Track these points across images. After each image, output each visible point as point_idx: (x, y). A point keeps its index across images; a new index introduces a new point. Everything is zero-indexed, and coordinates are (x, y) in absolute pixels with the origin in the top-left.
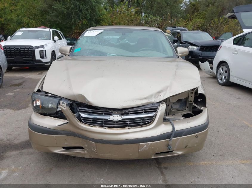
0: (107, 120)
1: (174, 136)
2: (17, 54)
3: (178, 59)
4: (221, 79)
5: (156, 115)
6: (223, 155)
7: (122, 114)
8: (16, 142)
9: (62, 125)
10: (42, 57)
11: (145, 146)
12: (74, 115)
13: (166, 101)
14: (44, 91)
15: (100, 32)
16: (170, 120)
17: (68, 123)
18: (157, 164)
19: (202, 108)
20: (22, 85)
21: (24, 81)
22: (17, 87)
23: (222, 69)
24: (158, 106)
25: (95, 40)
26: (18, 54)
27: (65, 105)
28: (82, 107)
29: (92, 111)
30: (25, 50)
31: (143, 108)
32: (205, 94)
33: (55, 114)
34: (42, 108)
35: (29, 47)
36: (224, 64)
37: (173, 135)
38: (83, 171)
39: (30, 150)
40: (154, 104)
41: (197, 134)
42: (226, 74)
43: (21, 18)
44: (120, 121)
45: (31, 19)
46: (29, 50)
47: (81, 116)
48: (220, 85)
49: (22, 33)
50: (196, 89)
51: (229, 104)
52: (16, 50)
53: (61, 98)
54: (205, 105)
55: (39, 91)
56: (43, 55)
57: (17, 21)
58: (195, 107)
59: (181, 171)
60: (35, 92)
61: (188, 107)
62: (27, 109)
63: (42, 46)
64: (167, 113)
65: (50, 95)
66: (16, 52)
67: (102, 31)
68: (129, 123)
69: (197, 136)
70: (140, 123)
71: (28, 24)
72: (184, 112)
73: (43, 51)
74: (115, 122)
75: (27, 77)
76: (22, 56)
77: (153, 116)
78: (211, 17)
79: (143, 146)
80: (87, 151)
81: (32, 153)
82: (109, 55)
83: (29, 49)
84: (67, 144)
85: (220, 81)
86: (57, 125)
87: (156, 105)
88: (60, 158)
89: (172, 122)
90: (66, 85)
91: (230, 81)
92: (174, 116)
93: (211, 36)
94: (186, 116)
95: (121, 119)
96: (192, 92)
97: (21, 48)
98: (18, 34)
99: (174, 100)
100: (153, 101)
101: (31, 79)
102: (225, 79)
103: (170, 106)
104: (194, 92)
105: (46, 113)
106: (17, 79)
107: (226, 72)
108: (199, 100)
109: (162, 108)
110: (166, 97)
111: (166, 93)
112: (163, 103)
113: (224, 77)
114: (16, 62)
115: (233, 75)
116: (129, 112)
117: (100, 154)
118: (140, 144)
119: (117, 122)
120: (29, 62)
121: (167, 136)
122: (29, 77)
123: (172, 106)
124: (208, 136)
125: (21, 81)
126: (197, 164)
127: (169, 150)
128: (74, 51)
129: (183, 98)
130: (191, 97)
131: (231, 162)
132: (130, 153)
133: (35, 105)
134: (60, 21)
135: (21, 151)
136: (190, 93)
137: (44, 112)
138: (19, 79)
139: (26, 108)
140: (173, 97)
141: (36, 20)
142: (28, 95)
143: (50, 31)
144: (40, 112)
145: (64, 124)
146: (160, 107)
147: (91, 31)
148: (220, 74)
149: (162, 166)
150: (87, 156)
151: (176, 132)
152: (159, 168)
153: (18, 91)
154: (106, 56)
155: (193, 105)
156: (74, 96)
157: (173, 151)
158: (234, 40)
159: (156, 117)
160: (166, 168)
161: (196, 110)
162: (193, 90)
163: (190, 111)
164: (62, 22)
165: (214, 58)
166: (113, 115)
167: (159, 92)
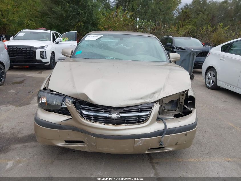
0: (106, 117)
1: (166, 134)
2: (18, 54)
3: (170, 64)
4: (209, 83)
5: (151, 114)
6: (209, 153)
7: (120, 112)
8: (20, 136)
9: (66, 120)
10: (42, 58)
11: (140, 142)
12: (78, 112)
13: (160, 101)
14: (50, 90)
15: (99, 36)
16: (163, 119)
17: (71, 118)
18: (149, 160)
19: (192, 109)
20: (23, 83)
21: (25, 80)
22: (18, 85)
23: (210, 74)
24: (152, 106)
25: (95, 44)
26: (20, 54)
27: (70, 102)
28: (83, 105)
29: (93, 109)
30: (26, 50)
31: (139, 107)
32: (194, 97)
33: (59, 110)
34: (47, 105)
35: (31, 47)
36: (212, 69)
37: (165, 132)
38: (82, 164)
39: (33, 144)
40: (149, 103)
41: (186, 132)
42: (214, 79)
43: (22, 19)
44: (118, 119)
45: (32, 21)
46: (30, 51)
47: (83, 113)
48: (208, 89)
49: (25, 34)
50: (187, 92)
51: (216, 107)
52: (18, 50)
53: (65, 96)
54: (194, 106)
55: (45, 89)
56: (43, 55)
57: (19, 21)
58: (185, 108)
59: (171, 166)
60: (41, 90)
61: (179, 108)
62: (29, 105)
63: (43, 47)
64: (160, 113)
65: (55, 93)
66: (19, 52)
67: (102, 36)
68: (126, 121)
69: (186, 134)
70: (136, 120)
71: (28, 25)
72: (175, 112)
73: (43, 51)
74: (113, 119)
75: (28, 76)
76: (23, 56)
77: (147, 115)
78: (201, 24)
79: (138, 141)
80: (87, 145)
81: (34, 147)
82: (108, 58)
83: (30, 49)
84: (69, 138)
85: (208, 85)
86: (61, 120)
87: (151, 105)
88: (61, 152)
89: (164, 120)
90: (70, 84)
91: (217, 85)
92: (166, 116)
93: (201, 42)
94: (177, 116)
95: (119, 117)
96: (183, 94)
97: (24, 48)
98: (20, 34)
99: (167, 101)
100: (149, 101)
101: (32, 77)
102: (213, 84)
103: (163, 107)
104: (185, 95)
105: (51, 110)
106: (18, 78)
107: (214, 76)
108: (189, 102)
109: (156, 108)
110: (160, 98)
111: (160, 94)
112: (157, 104)
113: (212, 81)
114: (17, 61)
115: (220, 80)
116: (126, 110)
117: (99, 148)
118: (136, 139)
119: (115, 119)
120: (30, 62)
121: (159, 133)
122: (29, 75)
123: (165, 106)
124: (196, 135)
125: (22, 79)
126: (186, 160)
127: (160, 146)
128: (75, 54)
129: (175, 99)
130: (182, 99)
131: (217, 159)
132: (126, 148)
133: (40, 102)
134: (59, 24)
135: (24, 144)
136: (181, 95)
137: (49, 108)
138: (20, 77)
139: (27, 105)
140: (166, 98)
141: (36, 22)
142: (29, 92)
143: (50, 33)
144: (45, 108)
145: (68, 119)
146: (154, 106)
147: (92, 35)
148: (208, 79)
149: (154, 161)
150: (87, 150)
151: (167, 130)
152: (151, 163)
153: (20, 89)
154: (105, 59)
155: (184, 106)
156: (77, 94)
157: (164, 147)
158: (222, 47)
159: (150, 116)
160: (157, 163)
161: (186, 110)
162: (184, 92)
163: (181, 111)
164: (61, 24)
165: (203, 63)
166: (112, 113)
167: (154, 93)
